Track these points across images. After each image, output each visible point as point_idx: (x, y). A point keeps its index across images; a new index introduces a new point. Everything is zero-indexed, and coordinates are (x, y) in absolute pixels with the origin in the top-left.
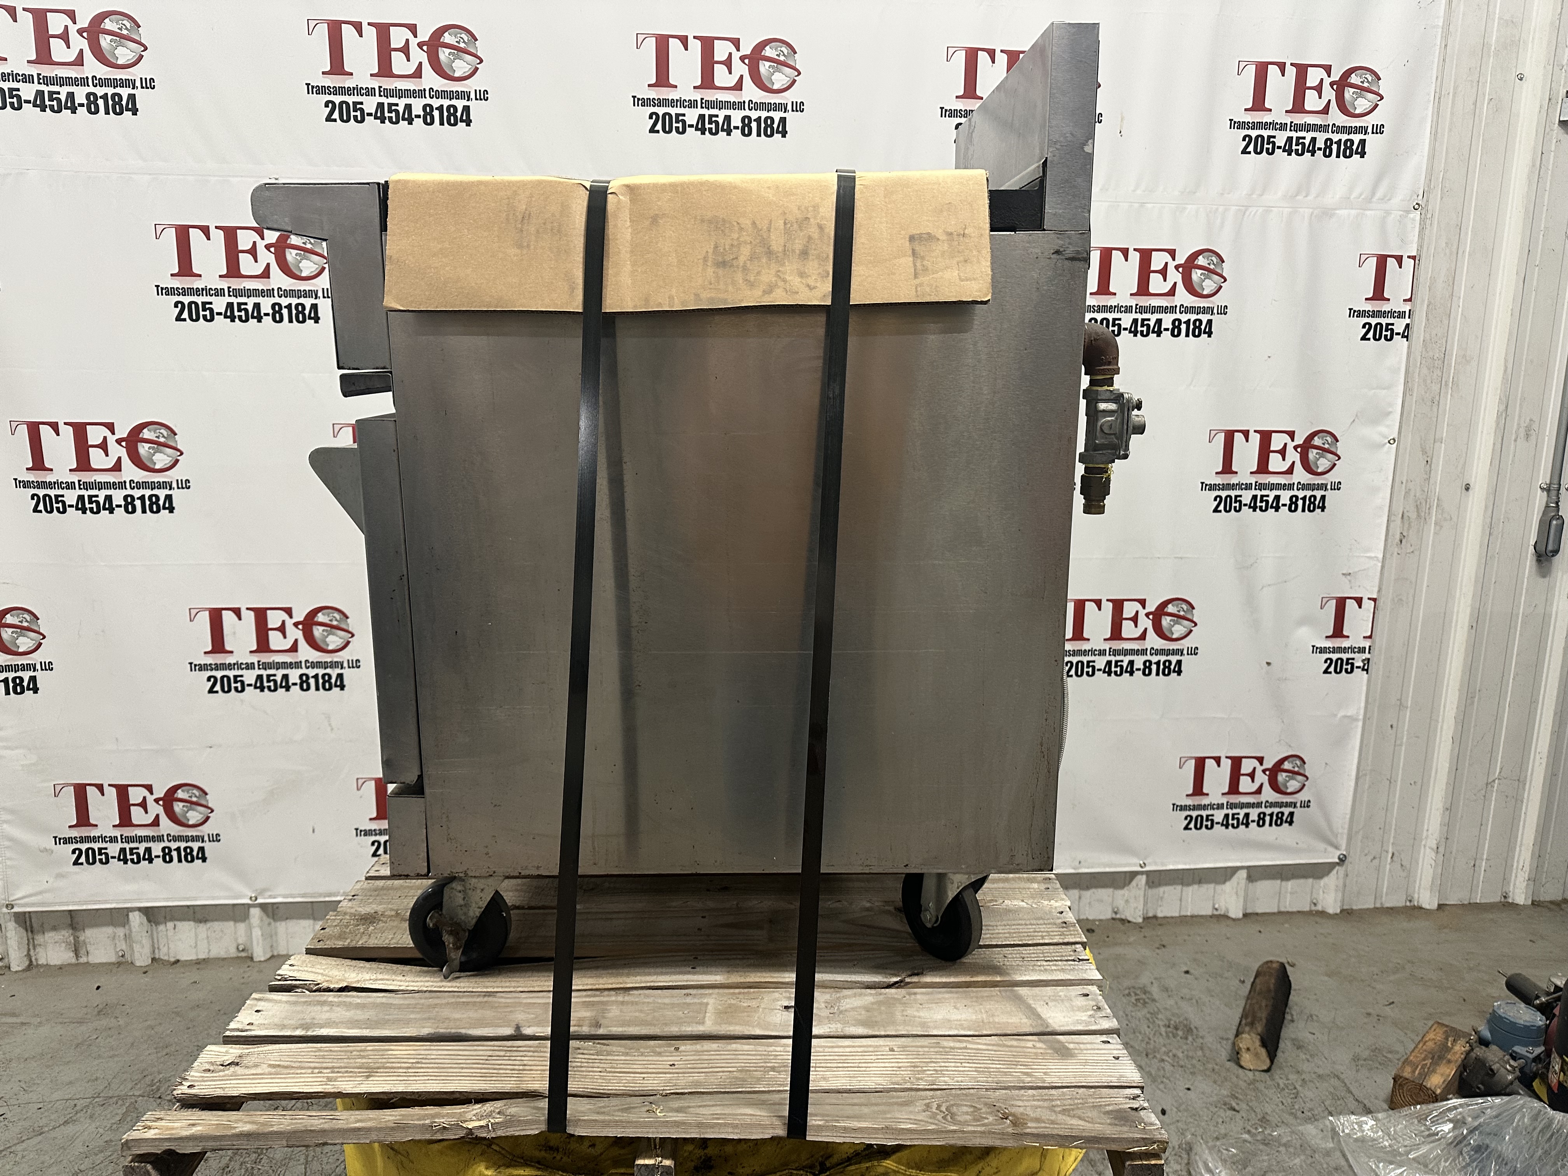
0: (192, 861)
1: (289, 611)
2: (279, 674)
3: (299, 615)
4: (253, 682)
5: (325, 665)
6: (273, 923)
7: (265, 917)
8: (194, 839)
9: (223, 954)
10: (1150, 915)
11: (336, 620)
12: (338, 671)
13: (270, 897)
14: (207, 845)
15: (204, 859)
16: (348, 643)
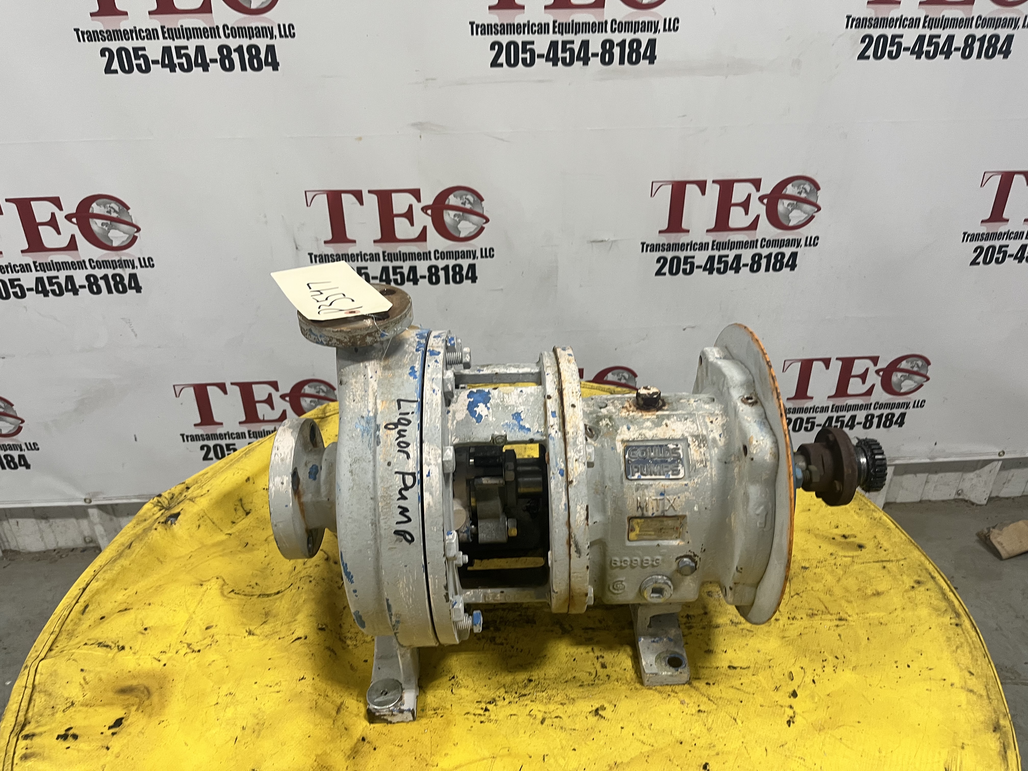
0: (16, 467)
1: (56, 201)
2: (62, 275)
3: (70, 207)
4: (34, 286)
5: (113, 264)
6: (115, 518)
7: (104, 515)
8: (11, 447)
9: (71, 544)
10: (994, 495)
11: (115, 211)
12: (129, 271)
13: (104, 499)
14: (26, 453)
15: (28, 466)
16: (134, 239)
